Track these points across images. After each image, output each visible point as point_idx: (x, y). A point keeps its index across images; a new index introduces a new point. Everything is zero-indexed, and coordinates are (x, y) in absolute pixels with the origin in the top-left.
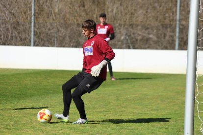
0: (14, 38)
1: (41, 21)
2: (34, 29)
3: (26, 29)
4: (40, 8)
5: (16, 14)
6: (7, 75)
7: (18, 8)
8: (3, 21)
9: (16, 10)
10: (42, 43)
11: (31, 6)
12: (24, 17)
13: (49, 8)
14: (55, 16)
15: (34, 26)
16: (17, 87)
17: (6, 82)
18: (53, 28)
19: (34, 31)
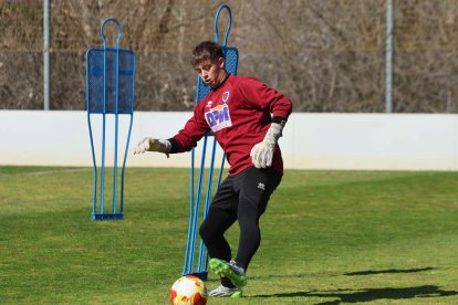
0: (342, 92)
1: (410, 47)
2: (393, 68)
3: (373, 70)
4: (406, 15)
5: (348, 33)
6: (326, 187)
7: (353, 16)
8: (316, 52)
9: (348, 23)
10: (413, 104)
11: (386, 11)
12: (368, 39)
13: (431, 13)
14: (447, 33)
15: (394, 61)
16: (349, 216)
17: (323, 205)
18: (442, 65)
19: (394, 75)
